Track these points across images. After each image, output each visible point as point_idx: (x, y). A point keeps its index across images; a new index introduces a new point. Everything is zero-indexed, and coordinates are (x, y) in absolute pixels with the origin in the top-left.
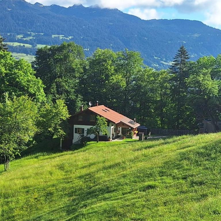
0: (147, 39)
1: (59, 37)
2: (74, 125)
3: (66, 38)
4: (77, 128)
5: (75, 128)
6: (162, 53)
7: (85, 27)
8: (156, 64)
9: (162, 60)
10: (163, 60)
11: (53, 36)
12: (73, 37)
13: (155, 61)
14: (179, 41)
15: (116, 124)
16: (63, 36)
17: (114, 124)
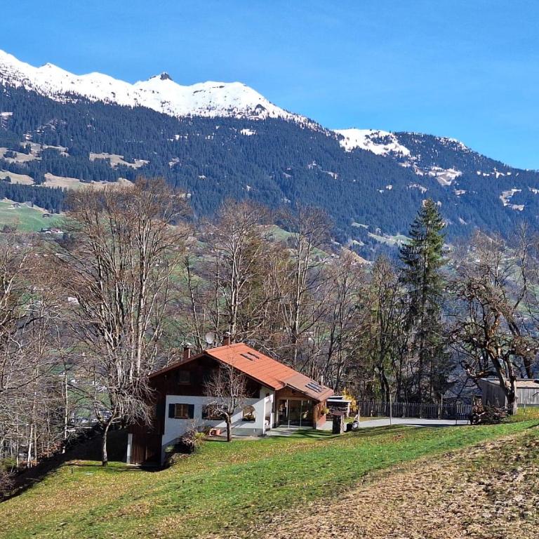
0: (336, 176)
1: (108, 160)
2: (168, 397)
3: (128, 165)
4: (174, 405)
5: (170, 405)
6: (371, 214)
7: (179, 138)
8: (358, 241)
9: (371, 230)
10: (373, 232)
11: (92, 156)
12: (147, 162)
13: (355, 233)
14: (410, 187)
15: (277, 391)
16: (123, 157)
17: (270, 391)
